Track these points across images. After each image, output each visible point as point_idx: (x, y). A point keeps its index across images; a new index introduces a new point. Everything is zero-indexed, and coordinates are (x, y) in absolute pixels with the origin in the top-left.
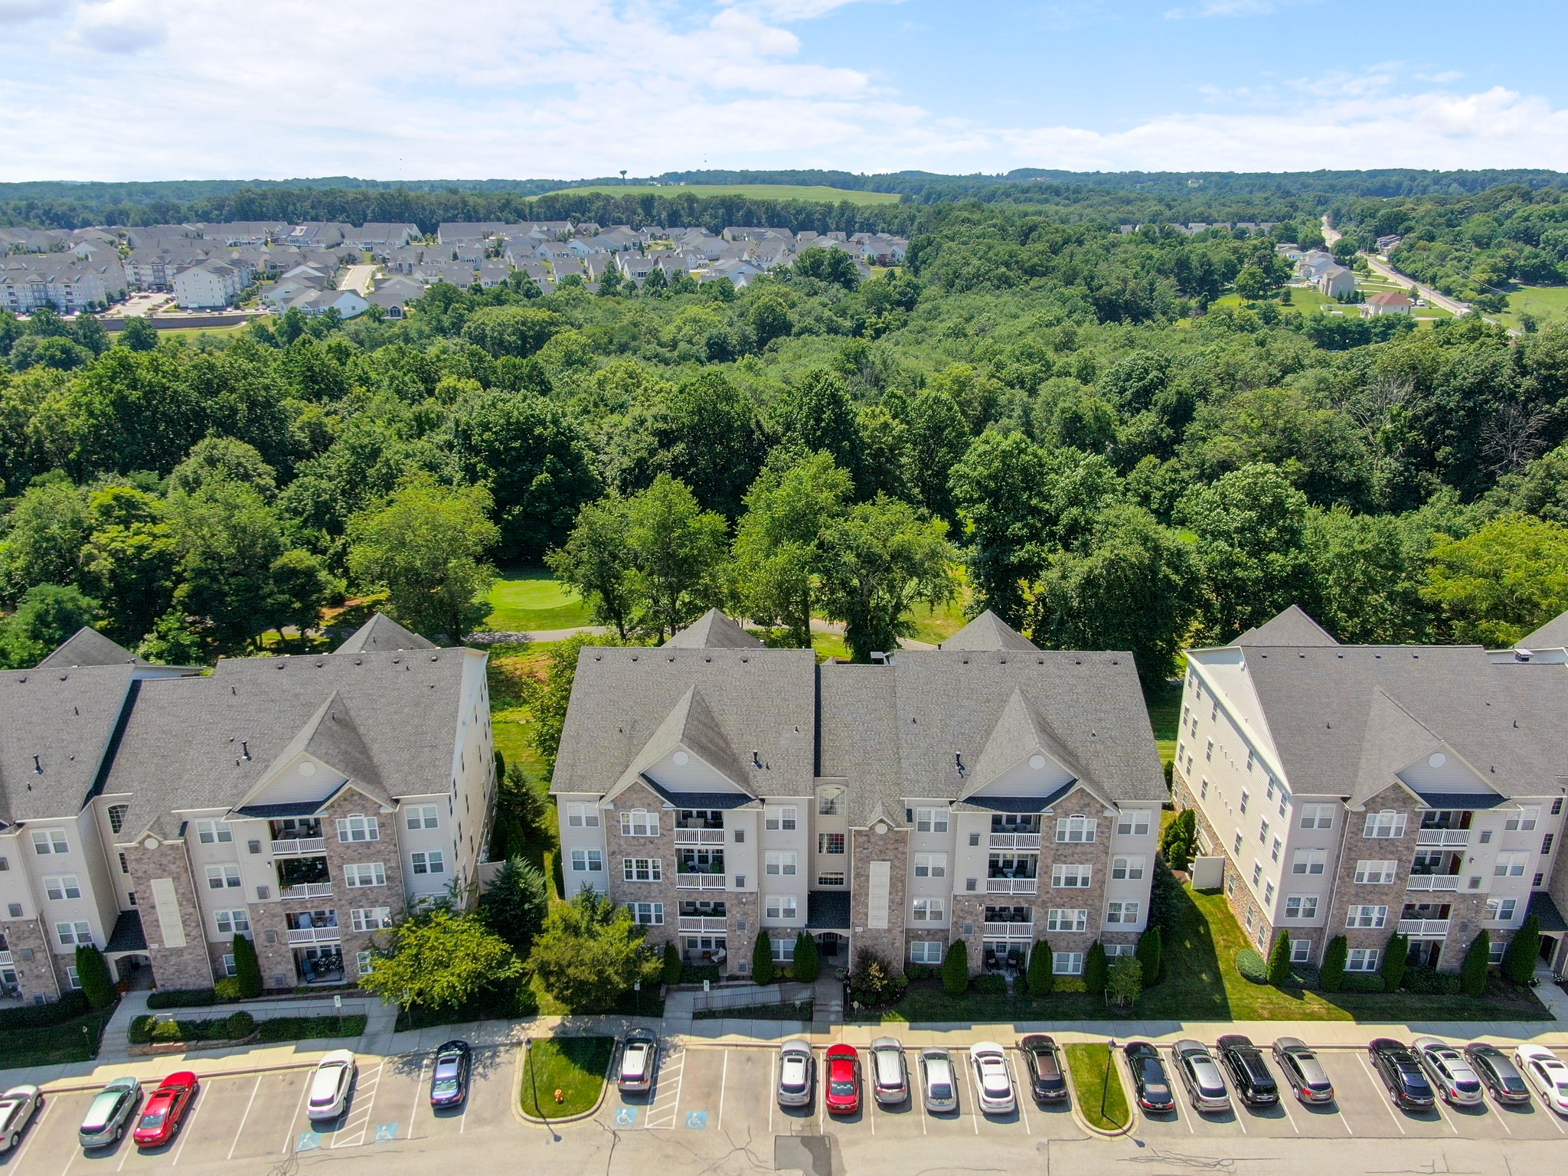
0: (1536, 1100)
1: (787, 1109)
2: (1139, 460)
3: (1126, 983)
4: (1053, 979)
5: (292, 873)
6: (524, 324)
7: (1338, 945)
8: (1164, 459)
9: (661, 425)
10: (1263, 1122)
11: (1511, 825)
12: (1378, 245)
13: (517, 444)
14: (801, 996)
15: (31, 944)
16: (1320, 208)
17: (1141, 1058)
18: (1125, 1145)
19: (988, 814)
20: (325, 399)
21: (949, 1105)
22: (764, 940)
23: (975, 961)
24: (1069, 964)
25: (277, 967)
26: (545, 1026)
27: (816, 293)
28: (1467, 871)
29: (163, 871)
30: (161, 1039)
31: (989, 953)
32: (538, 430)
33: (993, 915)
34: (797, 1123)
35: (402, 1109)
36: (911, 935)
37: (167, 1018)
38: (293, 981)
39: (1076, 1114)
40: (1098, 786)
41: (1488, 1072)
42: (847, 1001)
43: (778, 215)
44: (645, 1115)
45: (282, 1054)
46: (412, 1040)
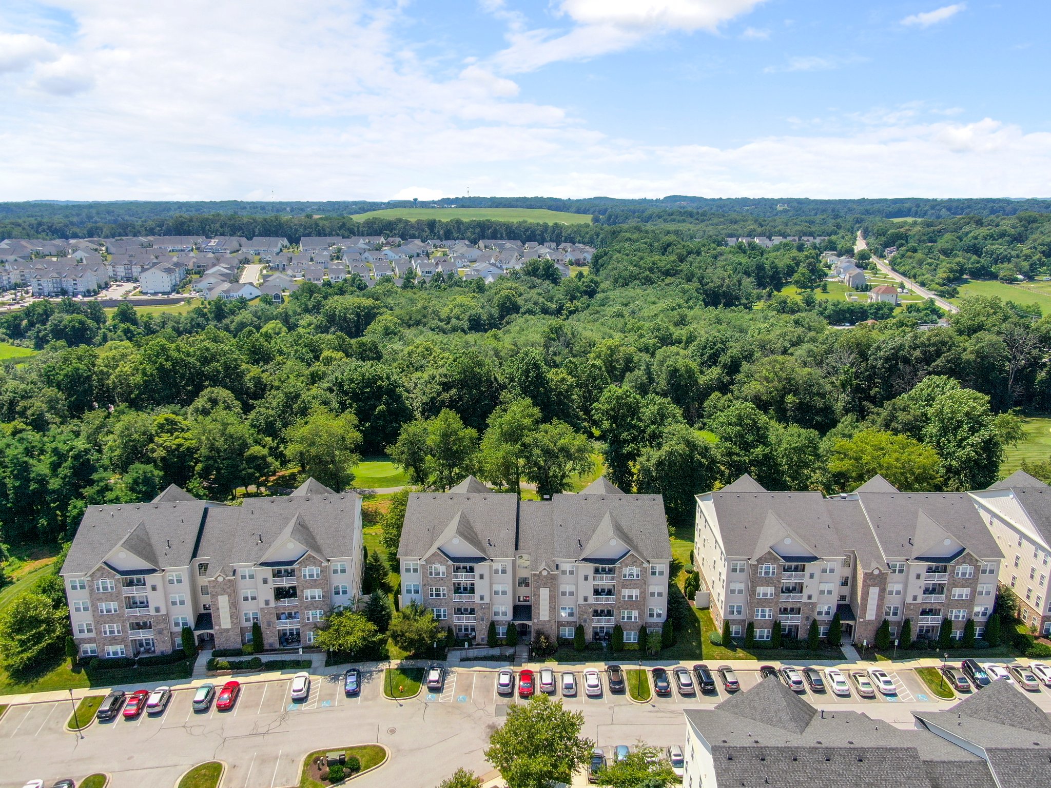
0: (828, 689)
1: (502, 695)
2: (710, 395)
3: (655, 642)
4: (624, 644)
5: (280, 593)
6: (359, 308)
7: (751, 626)
8: (724, 394)
9: (444, 380)
10: (708, 698)
11: (824, 571)
12: (885, 253)
13: (367, 390)
14: (509, 651)
15: (162, 626)
16: (857, 225)
17: (659, 674)
18: (648, 706)
19: (592, 566)
20: (261, 363)
21: (572, 692)
22: (493, 626)
23: (589, 636)
24: (631, 637)
25: (270, 638)
26: (395, 663)
27: (535, 287)
28: (806, 592)
29: (224, 592)
30: (221, 668)
31: (596, 634)
32: (379, 383)
33: (596, 613)
34: (506, 700)
35: (332, 696)
36: (560, 624)
37: (222, 661)
38: (277, 646)
39: (628, 696)
40: (641, 554)
41: (808, 677)
42: (531, 652)
43: (514, 231)
44: (440, 697)
45: (276, 675)
46: (334, 670)
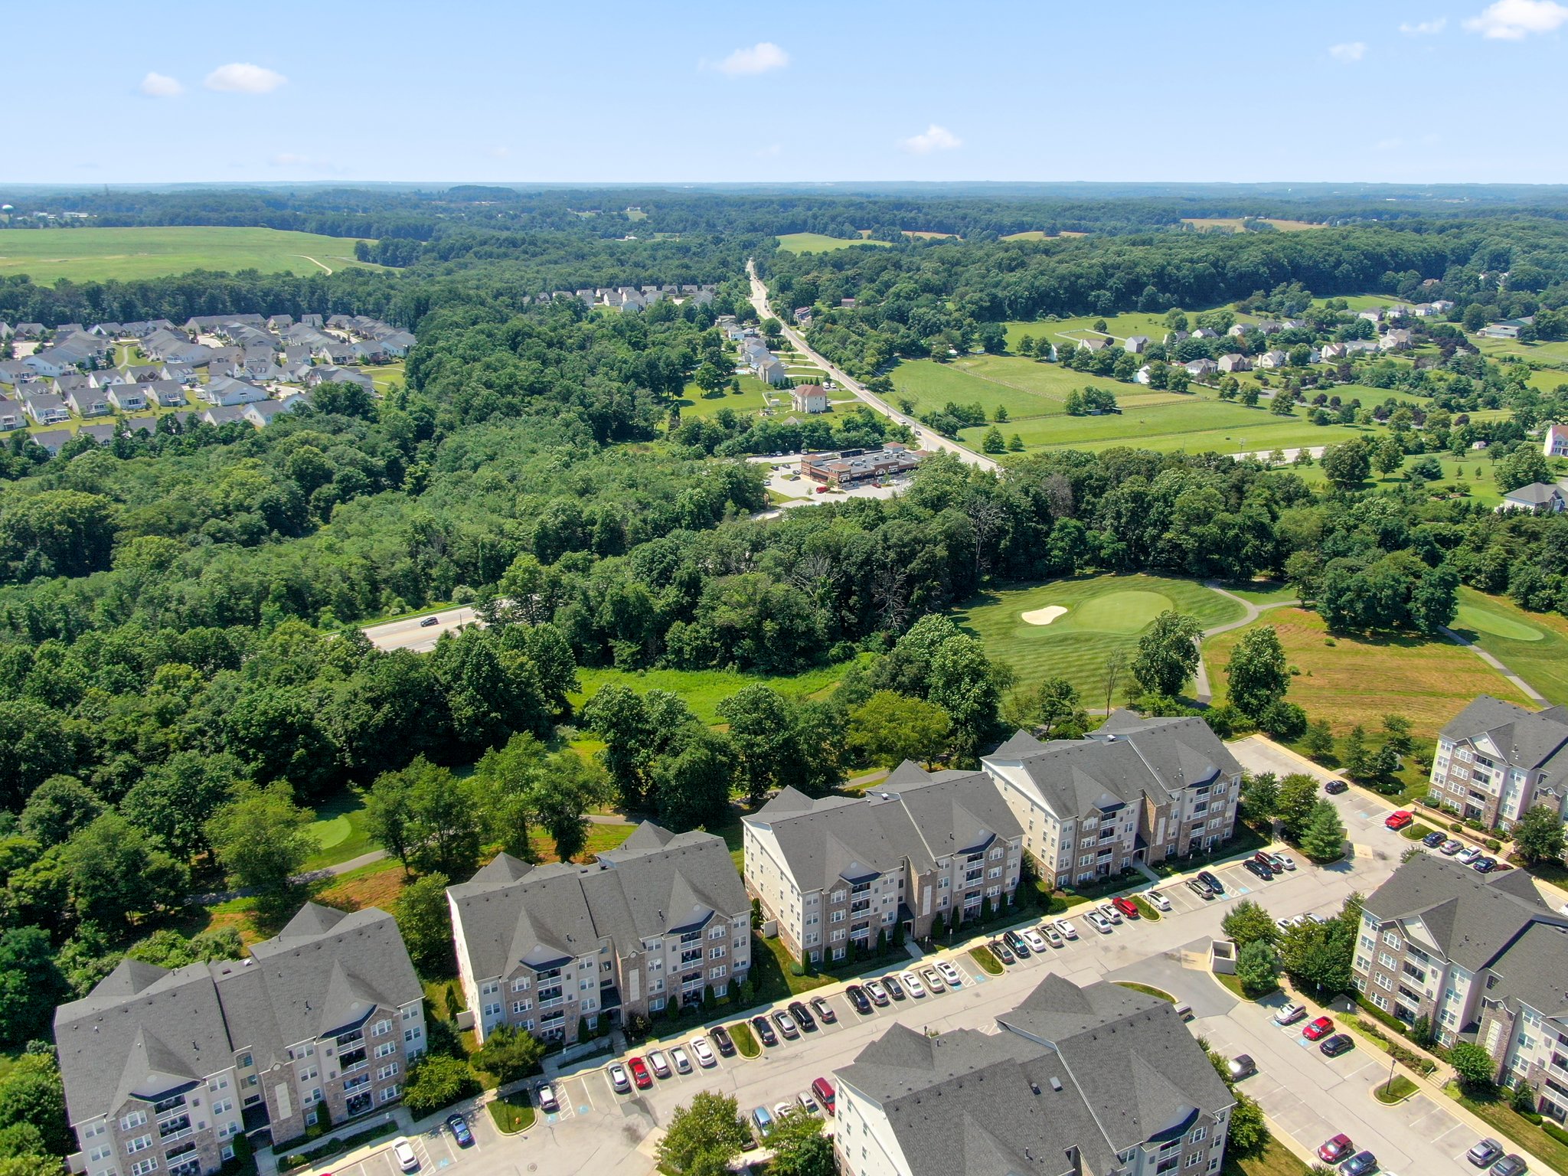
0: (906, 994)
1: (620, 1092)
3: (748, 992)
4: (715, 1000)
5: (346, 1061)
7: (829, 950)
10: (811, 1034)
11: (885, 882)
12: (796, 316)
13: (276, 733)
14: (605, 1042)
15: (208, 1142)
16: (745, 253)
17: (761, 1024)
18: (761, 1060)
19: (679, 936)
21: (688, 1068)
22: (583, 1022)
23: (680, 1002)
24: (721, 992)
25: (338, 1111)
26: (490, 1095)
28: (872, 906)
29: (281, 1079)
30: (297, 1165)
31: (685, 996)
32: (289, 720)
33: (685, 979)
34: (627, 1096)
35: (445, 1152)
36: (650, 999)
37: (292, 1155)
38: (347, 1117)
39: (739, 1055)
40: (723, 911)
41: (888, 988)
42: (628, 1038)
44: (559, 1115)
45: (364, 1151)
46: (427, 1122)
